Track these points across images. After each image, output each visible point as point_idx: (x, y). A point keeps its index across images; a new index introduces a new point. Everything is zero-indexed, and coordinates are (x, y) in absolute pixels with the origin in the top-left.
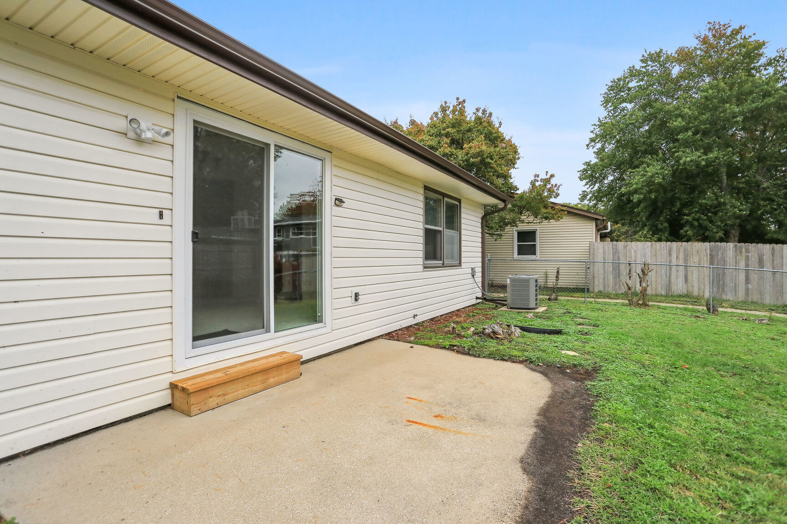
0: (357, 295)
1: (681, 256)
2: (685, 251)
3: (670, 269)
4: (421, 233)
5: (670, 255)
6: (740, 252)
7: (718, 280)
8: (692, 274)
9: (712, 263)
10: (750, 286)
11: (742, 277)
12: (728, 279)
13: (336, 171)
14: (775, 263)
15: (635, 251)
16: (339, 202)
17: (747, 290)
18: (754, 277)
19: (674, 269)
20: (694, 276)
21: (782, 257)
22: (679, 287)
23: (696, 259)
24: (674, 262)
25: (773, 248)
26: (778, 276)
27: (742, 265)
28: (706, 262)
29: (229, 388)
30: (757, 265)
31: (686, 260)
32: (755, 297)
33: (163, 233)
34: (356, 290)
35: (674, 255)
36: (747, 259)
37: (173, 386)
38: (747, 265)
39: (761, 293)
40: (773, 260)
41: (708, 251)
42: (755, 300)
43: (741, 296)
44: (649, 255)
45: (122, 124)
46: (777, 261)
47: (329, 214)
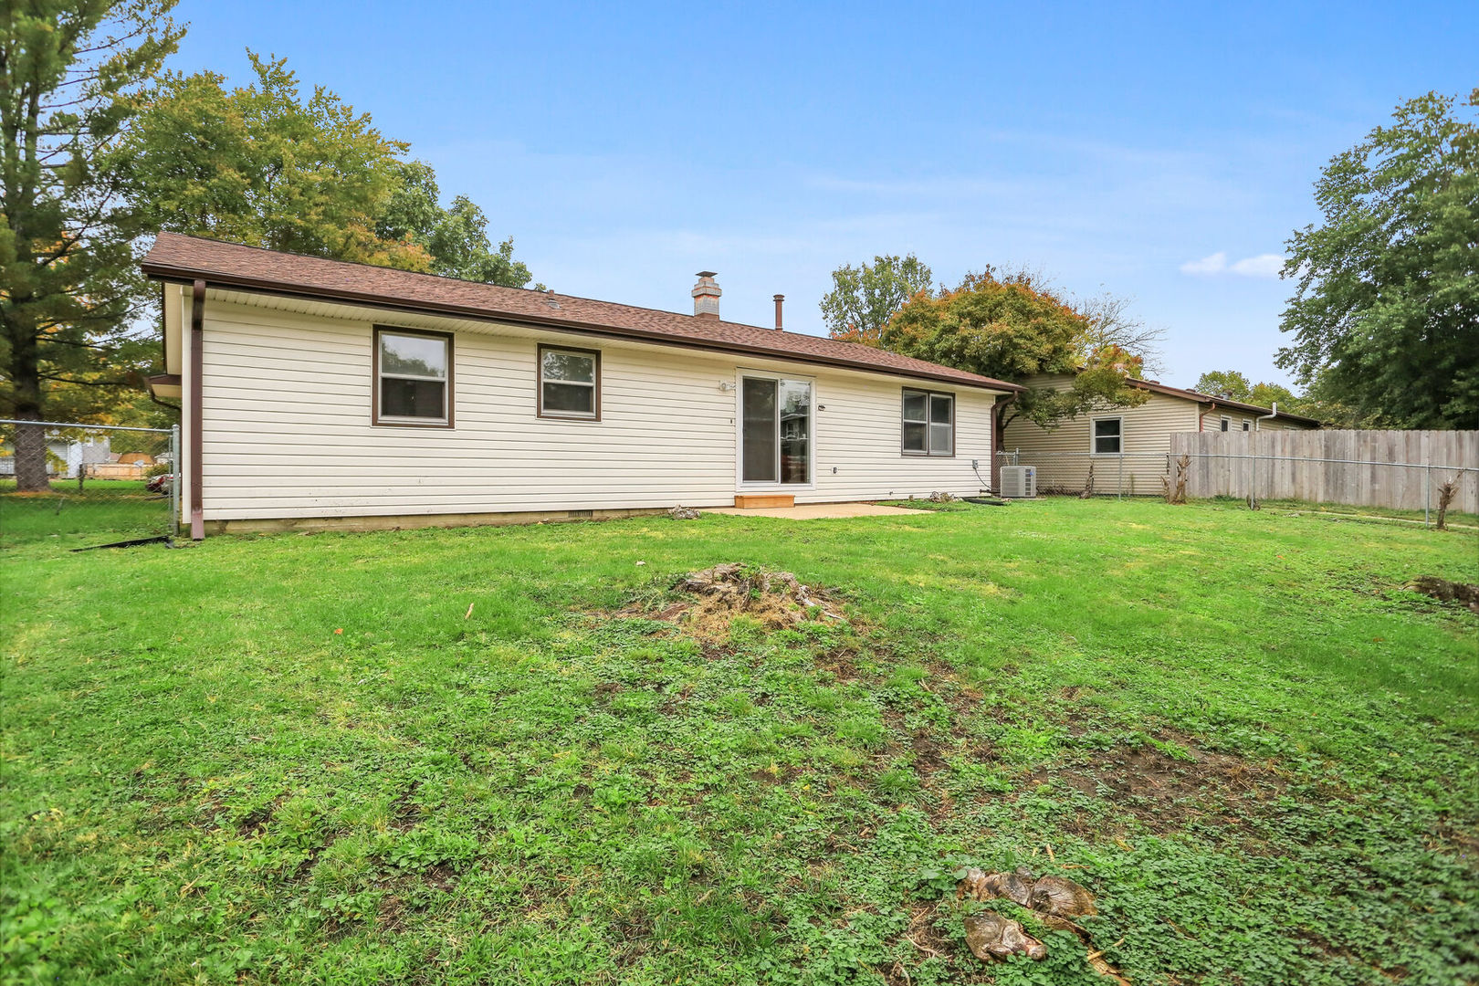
0: (835, 469)
1: (1288, 449)
2: (1293, 441)
3: (1274, 465)
4: (900, 426)
5: (1273, 447)
6: (1365, 442)
7: (1334, 477)
8: (1301, 472)
9: (1327, 456)
10: (1377, 487)
11: (1366, 474)
12: (1348, 478)
13: (819, 388)
14: (1410, 455)
15: (1228, 444)
16: (822, 407)
17: (1373, 491)
18: (1381, 473)
19: (1278, 464)
20: (1304, 474)
21: (1420, 447)
22: (1285, 488)
23: (1307, 453)
24: (1278, 455)
25: (1408, 436)
26: (1413, 473)
27: (1367, 459)
28: (1319, 455)
29: (759, 501)
30: (1386, 458)
31: (1293, 452)
32: (1382, 500)
33: (731, 429)
34: (835, 466)
35: (1278, 448)
36: (1374, 450)
37: (736, 497)
38: (1373, 459)
39: (1390, 494)
40: (1407, 452)
41: (1323, 442)
42: (1383, 504)
43: (1365, 498)
44: (1246, 447)
45: (717, 385)
46: (1413, 454)
47: (815, 417)
